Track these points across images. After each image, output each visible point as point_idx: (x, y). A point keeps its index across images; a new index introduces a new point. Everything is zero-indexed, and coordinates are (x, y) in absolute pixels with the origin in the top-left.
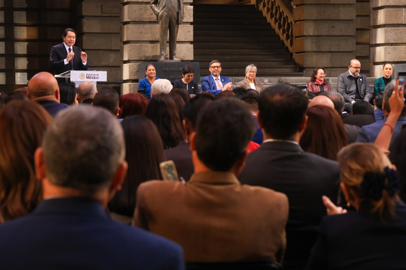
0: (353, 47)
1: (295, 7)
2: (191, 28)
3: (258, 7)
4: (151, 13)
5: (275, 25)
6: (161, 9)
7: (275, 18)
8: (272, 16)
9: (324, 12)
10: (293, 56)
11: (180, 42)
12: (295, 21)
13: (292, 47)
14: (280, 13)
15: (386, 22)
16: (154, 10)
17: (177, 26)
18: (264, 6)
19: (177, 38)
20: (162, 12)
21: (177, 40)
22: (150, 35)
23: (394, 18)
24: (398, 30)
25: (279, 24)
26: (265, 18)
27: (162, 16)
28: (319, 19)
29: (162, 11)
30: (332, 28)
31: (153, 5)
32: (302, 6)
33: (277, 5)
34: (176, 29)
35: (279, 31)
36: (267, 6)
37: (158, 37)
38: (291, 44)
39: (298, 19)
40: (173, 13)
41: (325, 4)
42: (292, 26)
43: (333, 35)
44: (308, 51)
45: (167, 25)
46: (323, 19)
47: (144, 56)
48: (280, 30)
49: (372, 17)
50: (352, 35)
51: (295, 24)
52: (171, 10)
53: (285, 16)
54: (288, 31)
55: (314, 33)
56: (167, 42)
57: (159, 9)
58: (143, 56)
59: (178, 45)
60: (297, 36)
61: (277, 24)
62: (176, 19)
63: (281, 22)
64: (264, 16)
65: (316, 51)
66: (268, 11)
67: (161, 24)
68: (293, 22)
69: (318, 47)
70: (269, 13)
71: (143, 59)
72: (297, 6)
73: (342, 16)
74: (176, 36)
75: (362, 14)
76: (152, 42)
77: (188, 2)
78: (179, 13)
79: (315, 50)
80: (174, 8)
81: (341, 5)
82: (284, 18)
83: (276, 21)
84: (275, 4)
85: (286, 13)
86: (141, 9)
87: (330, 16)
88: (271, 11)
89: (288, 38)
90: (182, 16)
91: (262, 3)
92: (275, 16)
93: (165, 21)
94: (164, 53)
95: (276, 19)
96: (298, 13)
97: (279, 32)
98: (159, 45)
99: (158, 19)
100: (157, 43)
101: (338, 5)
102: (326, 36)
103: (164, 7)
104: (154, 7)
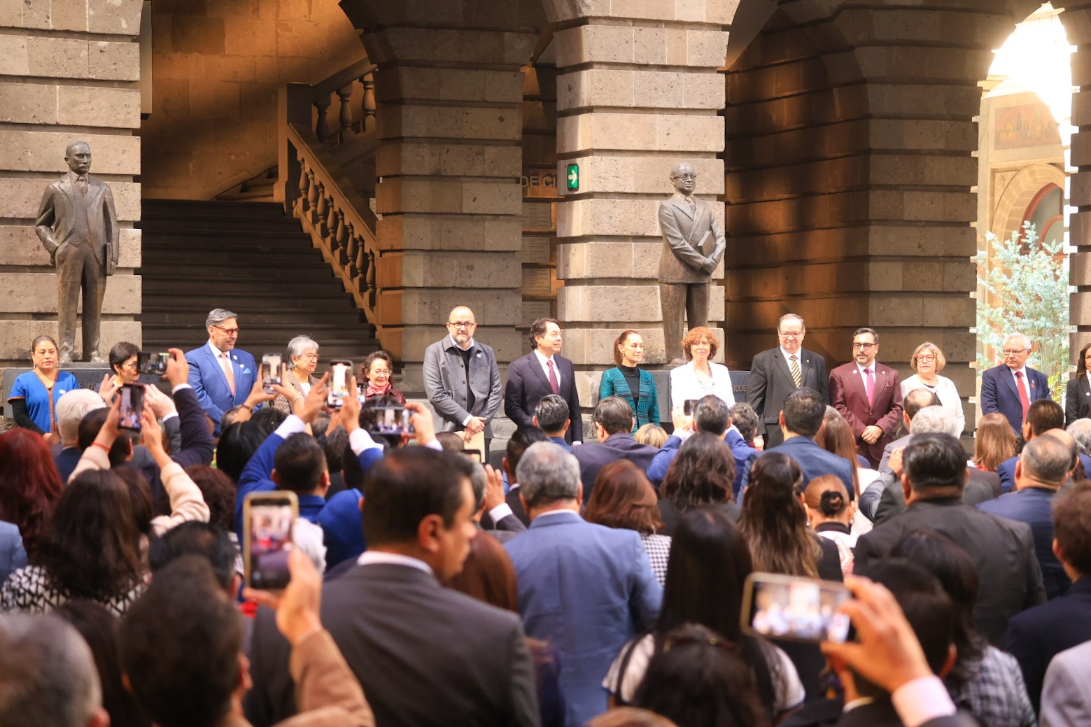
0: (517, 315)
1: (380, 217)
2: (137, 281)
3: (292, 208)
4: (36, 246)
5: (333, 255)
6: (62, 237)
7: (332, 238)
8: (325, 234)
9: (450, 232)
10: (376, 332)
11: (107, 316)
12: (382, 252)
13: (372, 310)
14: (345, 228)
15: (594, 272)
16: (44, 241)
17: (102, 280)
18: (306, 207)
19: (103, 307)
20: (66, 247)
21: (103, 312)
22: (32, 298)
23: (613, 265)
24: (622, 291)
25: (343, 253)
26: (308, 237)
27: (64, 255)
28: (437, 247)
29: (66, 244)
30: (468, 269)
31: (42, 228)
32: (399, 218)
33: (337, 210)
34: (100, 286)
35: (342, 271)
36: (312, 209)
37: (53, 302)
38: (372, 303)
39: (389, 248)
40: (93, 250)
41: (450, 214)
42: (373, 260)
43: (469, 286)
44: (413, 323)
45: (79, 278)
46: (447, 249)
47: (18, 349)
48: (344, 269)
49: (561, 258)
50: (514, 287)
51: (380, 258)
52: (89, 241)
53: (356, 236)
54: (365, 272)
55: (425, 281)
56: (78, 315)
57: (56, 238)
58: (15, 351)
59: (104, 325)
60: (385, 286)
61: (337, 252)
62: (101, 263)
63: (346, 250)
64: (305, 231)
65: (430, 322)
66: (315, 221)
67: (64, 274)
68: (377, 254)
69: (434, 314)
70: (318, 226)
71: (16, 357)
72: (384, 215)
73: (490, 242)
74: (98, 303)
75: (534, 230)
76: (38, 316)
77: (130, 220)
78: (108, 249)
79: (428, 320)
80: (96, 236)
81: (488, 217)
82: (355, 241)
83: (334, 246)
84: (333, 206)
85: (359, 230)
86: (11, 235)
87: (463, 243)
88: (322, 221)
89: (363, 288)
90: (115, 256)
91: (300, 201)
92: (332, 235)
93: (73, 266)
94: (70, 344)
95: (334, 240)
96: (387, 234)
97: (343, 273)
98: (56, 323)
99: (53, 263)
100: (49, 318)
101: (479, 217)
102: (454, 288)
103: (70, 234)
104: (45, 234)
